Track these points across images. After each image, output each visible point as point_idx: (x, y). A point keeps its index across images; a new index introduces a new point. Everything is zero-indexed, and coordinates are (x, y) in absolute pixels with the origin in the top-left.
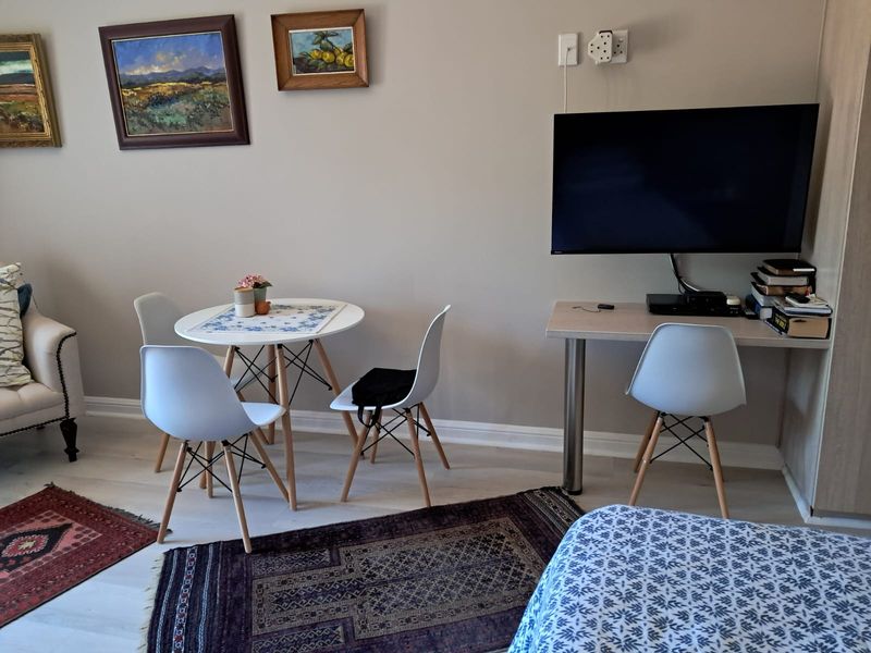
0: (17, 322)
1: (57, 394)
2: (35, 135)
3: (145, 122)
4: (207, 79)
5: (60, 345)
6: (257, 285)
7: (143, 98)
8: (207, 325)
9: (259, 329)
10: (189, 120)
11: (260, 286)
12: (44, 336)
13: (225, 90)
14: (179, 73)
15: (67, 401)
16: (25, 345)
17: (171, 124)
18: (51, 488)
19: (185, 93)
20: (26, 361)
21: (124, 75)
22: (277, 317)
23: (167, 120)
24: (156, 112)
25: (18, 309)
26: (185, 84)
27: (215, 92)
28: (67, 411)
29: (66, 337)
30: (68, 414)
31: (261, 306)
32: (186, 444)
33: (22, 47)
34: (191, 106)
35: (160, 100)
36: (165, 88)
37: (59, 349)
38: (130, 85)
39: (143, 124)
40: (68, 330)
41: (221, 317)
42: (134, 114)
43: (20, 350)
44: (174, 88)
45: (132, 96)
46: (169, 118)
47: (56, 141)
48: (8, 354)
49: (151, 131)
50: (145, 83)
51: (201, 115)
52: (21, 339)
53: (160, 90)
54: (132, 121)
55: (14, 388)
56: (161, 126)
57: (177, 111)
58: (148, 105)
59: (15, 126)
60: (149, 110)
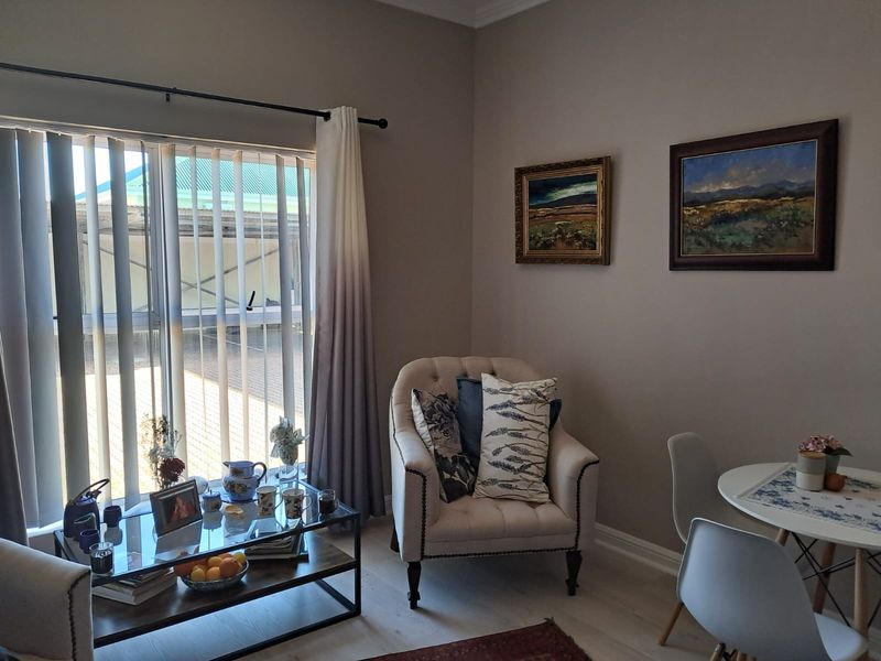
0: (545, 437)
1: (570, 522)
2: (587, 253)
3: (703, 241)
4: (790, 194)
5: (582, 471)
6: (828, 451)
7: (705, 216)
8: (760, 492)
9: (836, 517)
10: (756, 241)
11: (833, 452)
12: (570, 457)
13: (811, 207)
14: (753, 188)
15: (578, 532)
16: (549, 461)
17: (734, 244)
18: (550, 624)
19: (756, 212)
20: (548, 479)
21: (689, 193)
22: (856, 500)
23: (729, 240)
24: (718, 233)
25: (548, 424)
26: (758, 200)
27: (796, 209)
28: (577, 541)
29: (590, 464)
30: (577, 545)
31: (833, 482)
32: (723, 646)
33: (592, 169)
34: (761, 225)
35: (726, 218)
36: (732, 206)
37: (581, 475)
38: (694, 203)
39: (700, 244)
40: (592, 456)
41: (775, 483)
42: (693, 233)
43: (543, 466)
44: (743, 205)
45: (694, 214)
46: (731, 237)
47: (606, 260)
48: (533, 469)
49: (707, 252)
50: (711, 200)
51: (773, 236)
52: (545, 455)
53: (727, 207)
54: (688, 241)
55: (533, 504)
56: (720, 246)
57: (744, 231)
58: (710, 224)
59: (570, 244)
60: (710, 228)
